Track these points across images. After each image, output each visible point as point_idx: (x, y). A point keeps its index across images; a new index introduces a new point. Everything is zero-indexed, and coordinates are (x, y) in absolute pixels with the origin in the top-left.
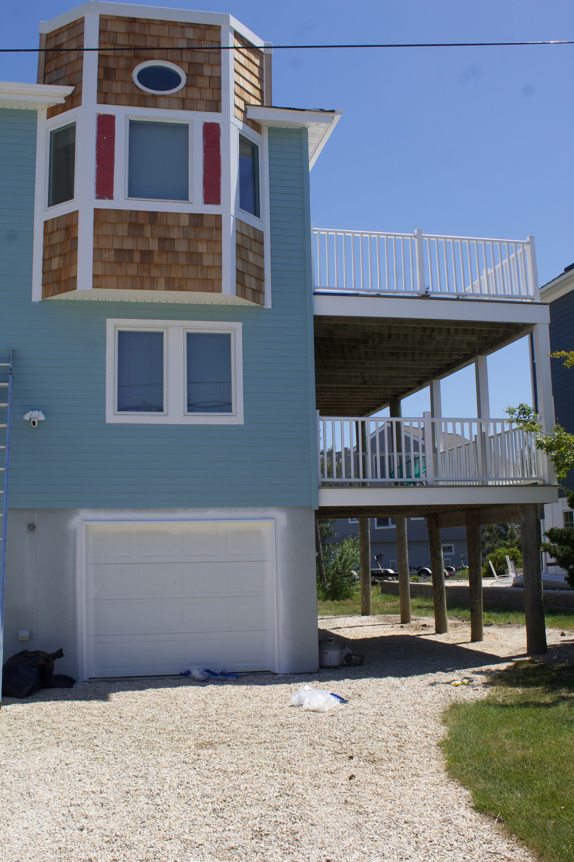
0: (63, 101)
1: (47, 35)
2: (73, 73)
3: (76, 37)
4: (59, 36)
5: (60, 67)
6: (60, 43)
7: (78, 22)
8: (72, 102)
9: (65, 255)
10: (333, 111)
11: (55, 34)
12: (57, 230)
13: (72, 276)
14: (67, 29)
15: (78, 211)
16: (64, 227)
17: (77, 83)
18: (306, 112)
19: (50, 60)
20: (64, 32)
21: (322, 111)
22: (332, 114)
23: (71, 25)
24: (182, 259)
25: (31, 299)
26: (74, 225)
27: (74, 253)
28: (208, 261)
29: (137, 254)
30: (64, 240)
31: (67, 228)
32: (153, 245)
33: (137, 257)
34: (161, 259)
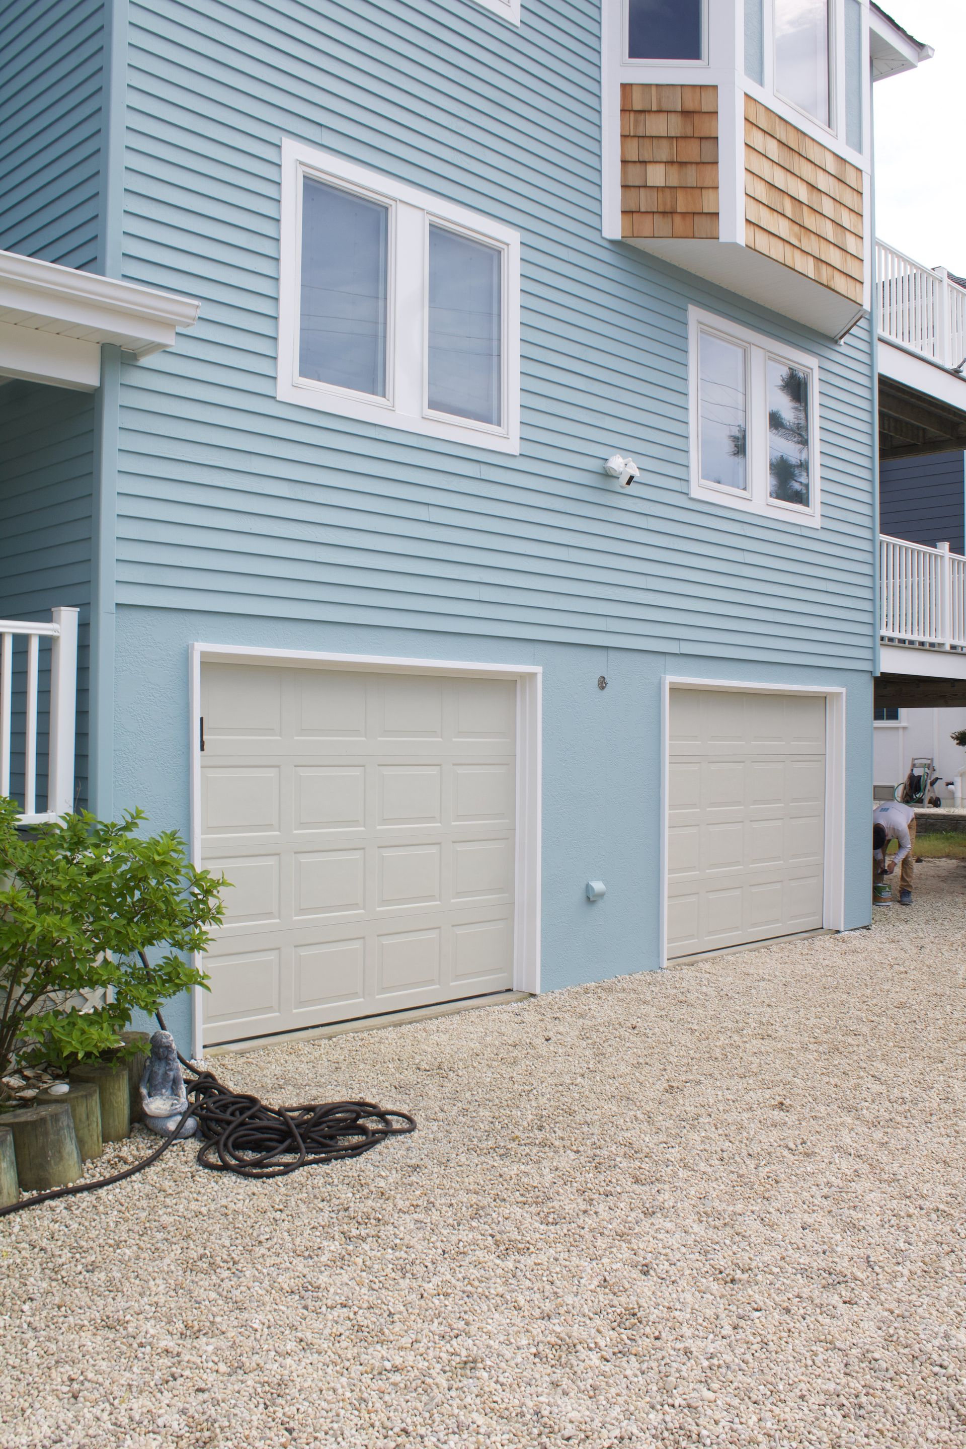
9: (682, 164)
12: (659, 111)
13: (705, 211)
15: (715, 87)
16: (679, 109)
24: (829, 231)
25: (600, 231)
26: (705, 113)
27: (709, 167)
28: (851, 244)
29: (787, 202)
30: (679, 135)
31: (686, 113)
32: (802, 193)
33: (788, 209)
34: (810, 221)
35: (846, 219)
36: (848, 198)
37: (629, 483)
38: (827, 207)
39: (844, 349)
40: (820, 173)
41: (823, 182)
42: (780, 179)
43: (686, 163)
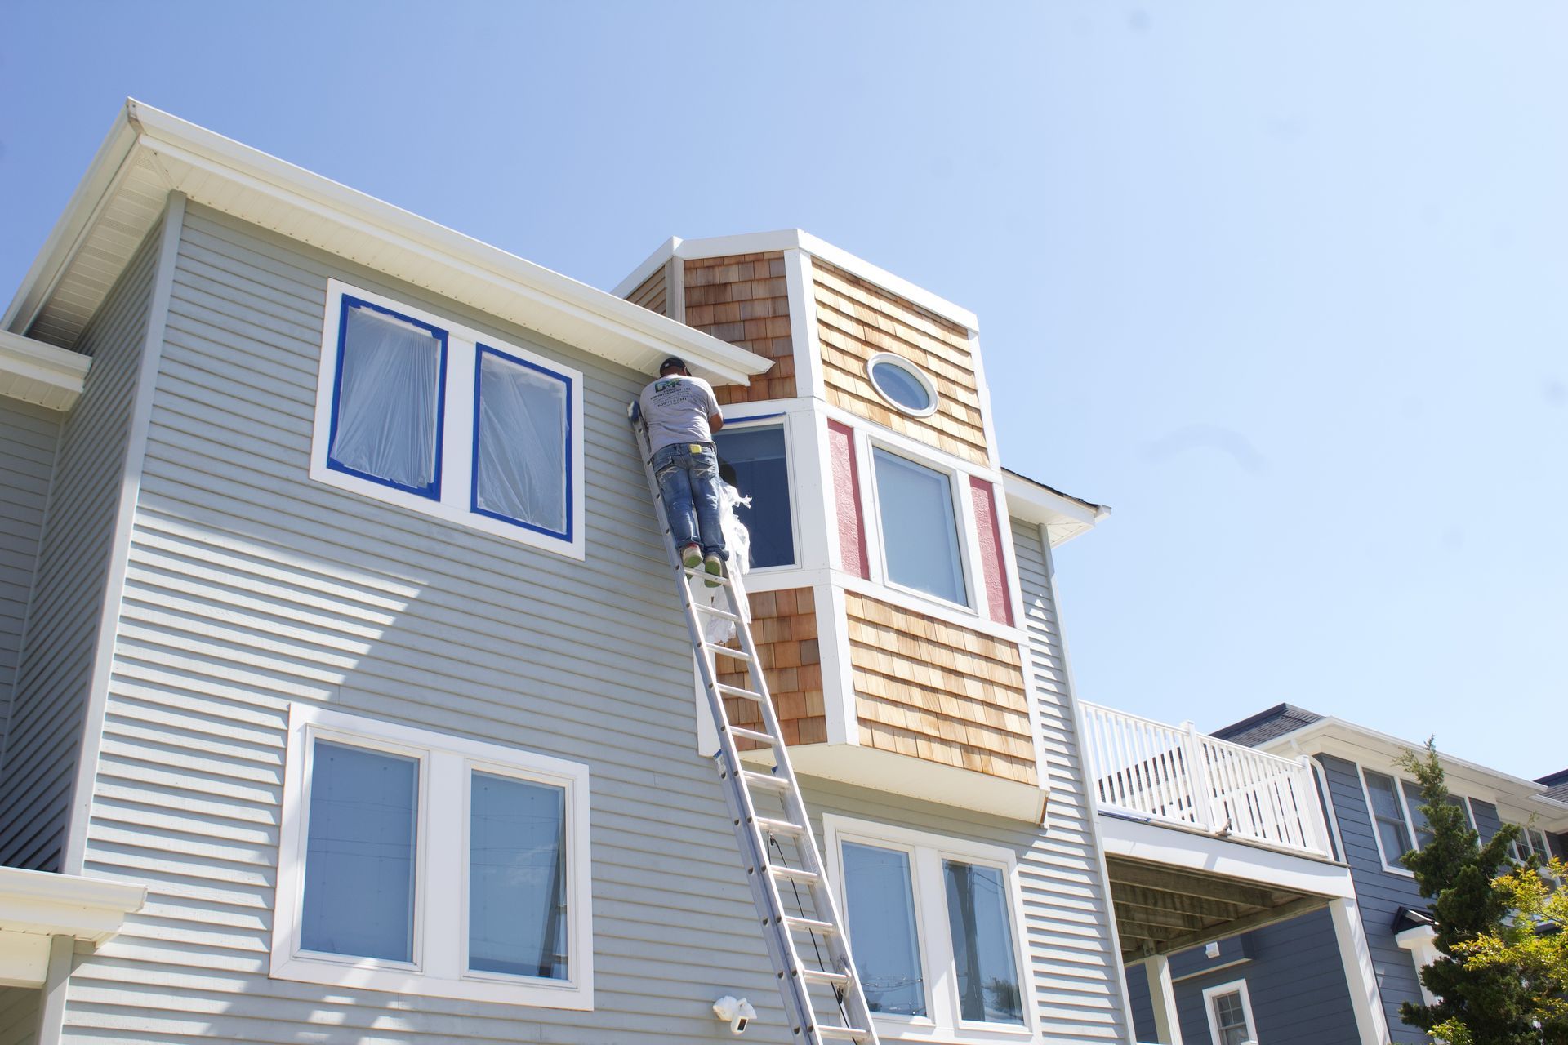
0: (747, 383)
1: (685, 261)
2: (766, 338)
3: (765, 279)
4: (717, 269)
5: (727, 323)
6: (723, 281)
7: (766, 257)
8: (769, 386)
9: (782, 670)
10: (1095, 506)
11: (706, 264)
13: (809, 715)
14: (739, 263)
15: (811, 589)
16: (775, 615)
17: (779, 358)
18: (1064, 499)
19: (700, 306)
20: (730, 265)
21: (1080, 501)
22: (1092, 511)
23: (752, 258)
24: (979, 714)
25: (697, 750)
26: (802, 615)
27: (811, 668)
28: (1013, 723)
29: (916, 691)
30: (776, 640)
31: (782, 619)
32: (936, 679)
33: (917, 697)
34: (951, 707)
35: (1001, 697)
36: (1002, 675)
37: (741, 1027)
38: (973, 689)
39: (1050, 834)
40: (959, 657)
41: (962, 663)
42: (902, 669)
43: (786, 668)
